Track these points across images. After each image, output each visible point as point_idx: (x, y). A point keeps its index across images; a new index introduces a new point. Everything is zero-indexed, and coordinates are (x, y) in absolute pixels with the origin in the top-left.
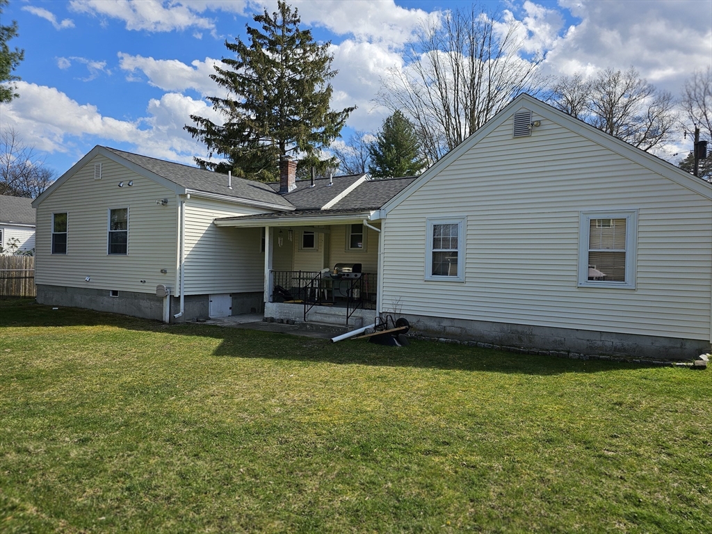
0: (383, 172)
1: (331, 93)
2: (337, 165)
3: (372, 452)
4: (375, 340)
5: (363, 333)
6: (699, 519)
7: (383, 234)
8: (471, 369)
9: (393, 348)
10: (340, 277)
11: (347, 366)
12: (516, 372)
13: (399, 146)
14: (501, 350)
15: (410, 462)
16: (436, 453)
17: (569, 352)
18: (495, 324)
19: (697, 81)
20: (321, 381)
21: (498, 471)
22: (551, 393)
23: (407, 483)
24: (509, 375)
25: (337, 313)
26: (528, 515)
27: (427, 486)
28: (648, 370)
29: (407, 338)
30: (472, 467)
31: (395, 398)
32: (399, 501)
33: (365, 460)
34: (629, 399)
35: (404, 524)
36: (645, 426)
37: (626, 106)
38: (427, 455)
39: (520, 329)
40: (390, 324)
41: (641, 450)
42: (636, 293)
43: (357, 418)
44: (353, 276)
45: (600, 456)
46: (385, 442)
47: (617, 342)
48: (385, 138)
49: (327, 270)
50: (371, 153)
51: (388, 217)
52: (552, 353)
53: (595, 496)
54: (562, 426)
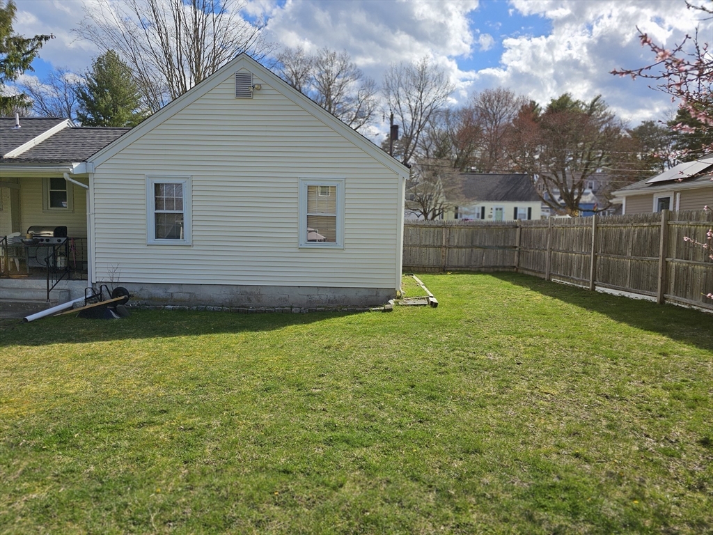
0: (96, 120)
1: (15, 12)
2: (29, 104)
3: (72, 437)
4: (86, 314)
5: (71, 308)
6: (377, 430)
7: (91, 191)
8: (197, 333)
9: (110, 321)
10: (36, 242)
11: (46, 347)
12: (243, 331)
13: (114, 92)
14: (230, 312)
15: (119, 439)
16: (151, 423)
17: (292, 307)
18: (224, 287)
19: (393, 73)
20: (6, 368)
21: (215, 428)
22: (273, 346)
23: (114, 462)
24: (236, 335)
25: (34, 286)
26: (240, 462)
27: (137, 460)
28: (352, 316)
29: (127, 308)
30: (190, 429)
31: (106, 375)
32: (102, 483)
33: (63, 449)
34: (336, 342)
35: (106, 506)
36: (346, 363)
37: (341, 86)
38: (140, 428)
39: (248, 290)
40: (106, 294)
41: (340, 384)
42: (344, 252)
43: (54, 403)
44: (55, 241)
45: (308, 395)
46: (90, 423)
47: (330, 295)
48: (96, 80)
49: (18, 234)
50: (78, 96)
51: (97, 171)
52: (278, 310)
53: (301, 430)
54: (279, 374)
